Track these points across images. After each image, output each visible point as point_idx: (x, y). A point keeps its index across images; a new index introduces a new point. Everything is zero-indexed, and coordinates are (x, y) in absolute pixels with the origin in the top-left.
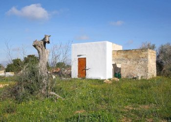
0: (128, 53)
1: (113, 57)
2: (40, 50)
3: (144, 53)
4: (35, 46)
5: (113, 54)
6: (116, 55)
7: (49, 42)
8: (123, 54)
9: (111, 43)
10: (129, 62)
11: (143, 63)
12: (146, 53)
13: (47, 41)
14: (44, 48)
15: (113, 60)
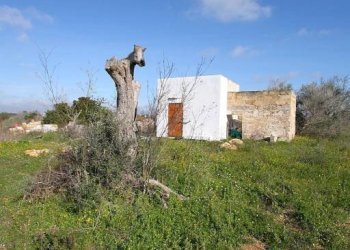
0: (255, 97)
1: (229, 103)
2: (122, 82)
3: (283, 97)
4: (110, 71)
5: (229, 99)
6: (233, 100)
7: (142, 63)
8: (246, 98)
9: (226, 79)
10: (256, 112)
11: (281, 114)
12: (288, 97)
13: (139, 60)
14: (129, 75)
15: (228, 108)
